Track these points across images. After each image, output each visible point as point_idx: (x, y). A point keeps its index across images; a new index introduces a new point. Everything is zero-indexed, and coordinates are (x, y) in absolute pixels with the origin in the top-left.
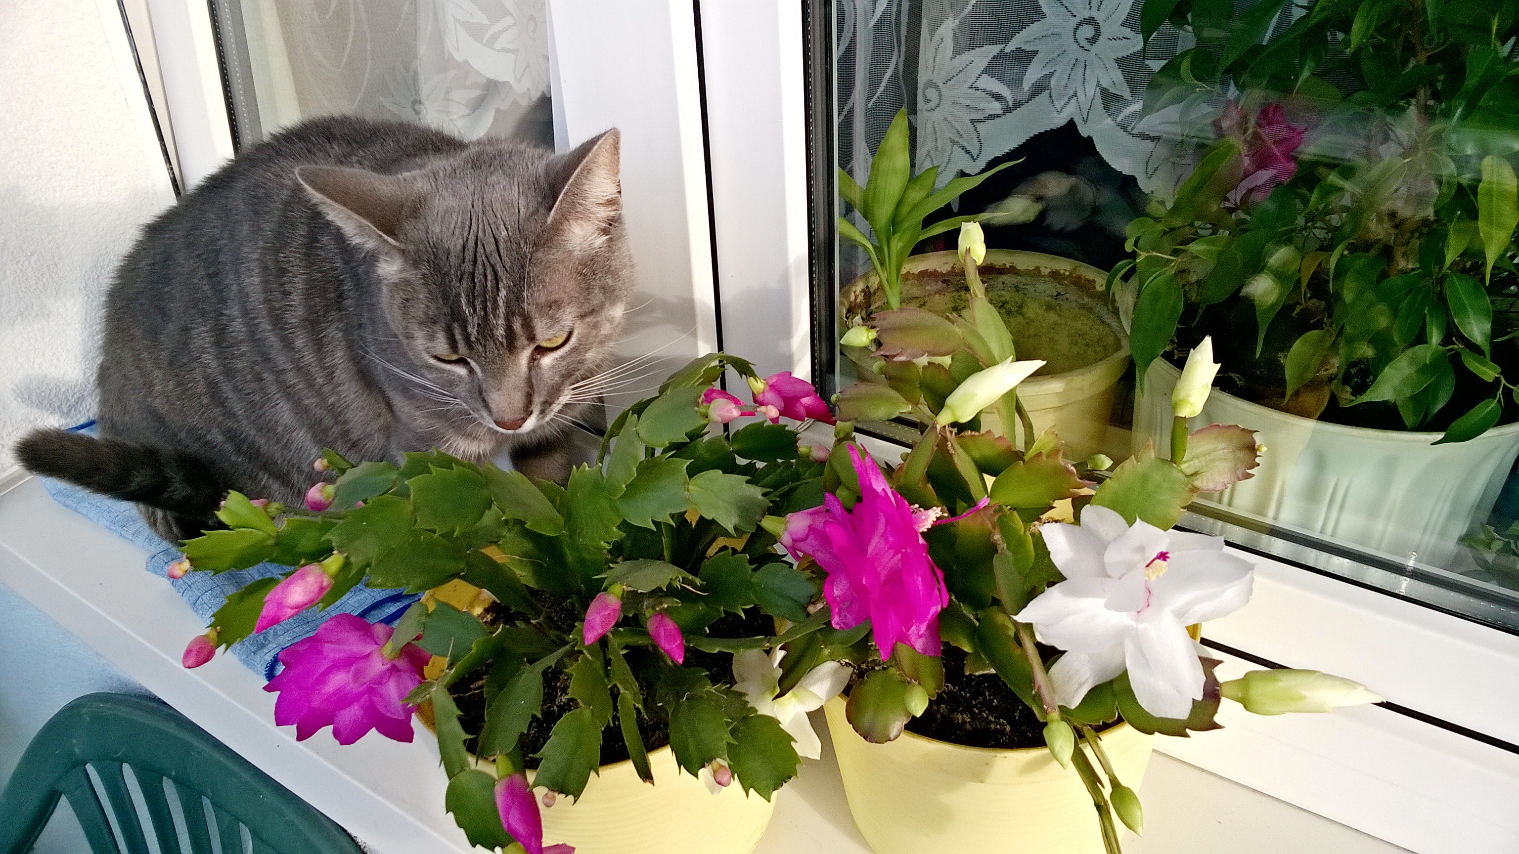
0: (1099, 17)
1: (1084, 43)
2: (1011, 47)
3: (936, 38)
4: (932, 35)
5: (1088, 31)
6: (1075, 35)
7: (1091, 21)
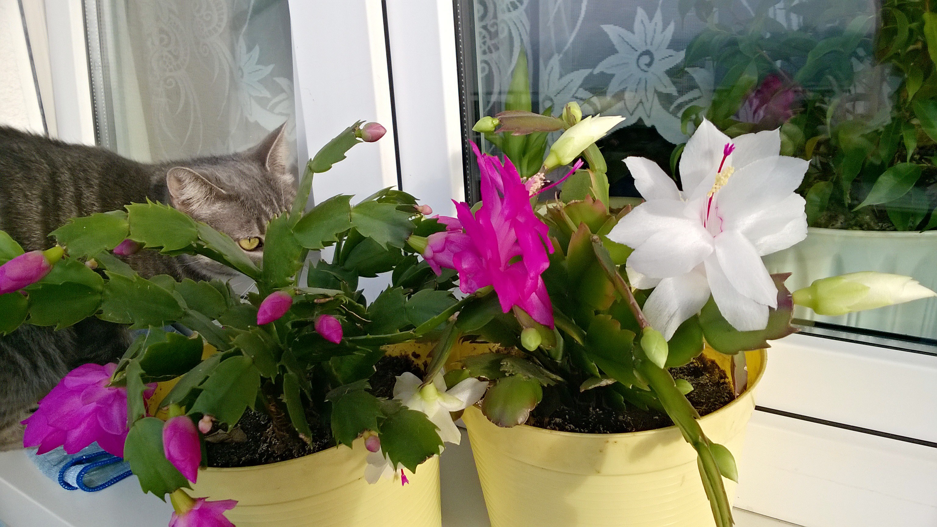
0: (652, 49)
1: (644, 67)
2: (597, 71)
3: (549, 68)
4: (546, 66)
5: (646, 59)
6: (638, 62)
7: (647, 53)
